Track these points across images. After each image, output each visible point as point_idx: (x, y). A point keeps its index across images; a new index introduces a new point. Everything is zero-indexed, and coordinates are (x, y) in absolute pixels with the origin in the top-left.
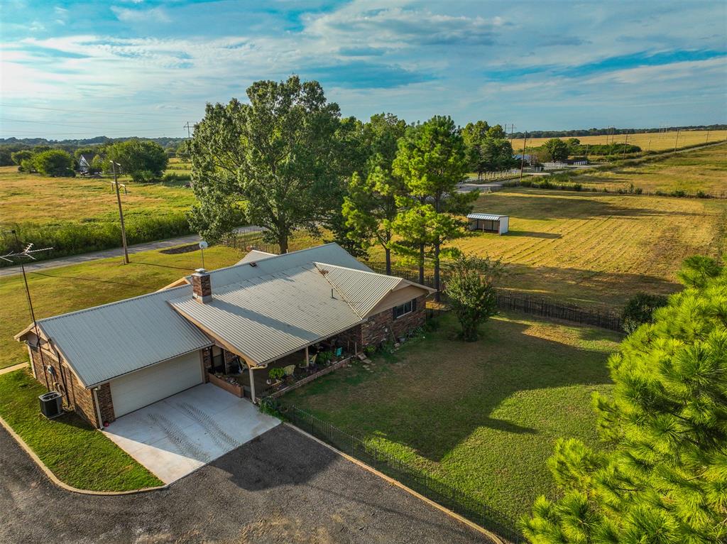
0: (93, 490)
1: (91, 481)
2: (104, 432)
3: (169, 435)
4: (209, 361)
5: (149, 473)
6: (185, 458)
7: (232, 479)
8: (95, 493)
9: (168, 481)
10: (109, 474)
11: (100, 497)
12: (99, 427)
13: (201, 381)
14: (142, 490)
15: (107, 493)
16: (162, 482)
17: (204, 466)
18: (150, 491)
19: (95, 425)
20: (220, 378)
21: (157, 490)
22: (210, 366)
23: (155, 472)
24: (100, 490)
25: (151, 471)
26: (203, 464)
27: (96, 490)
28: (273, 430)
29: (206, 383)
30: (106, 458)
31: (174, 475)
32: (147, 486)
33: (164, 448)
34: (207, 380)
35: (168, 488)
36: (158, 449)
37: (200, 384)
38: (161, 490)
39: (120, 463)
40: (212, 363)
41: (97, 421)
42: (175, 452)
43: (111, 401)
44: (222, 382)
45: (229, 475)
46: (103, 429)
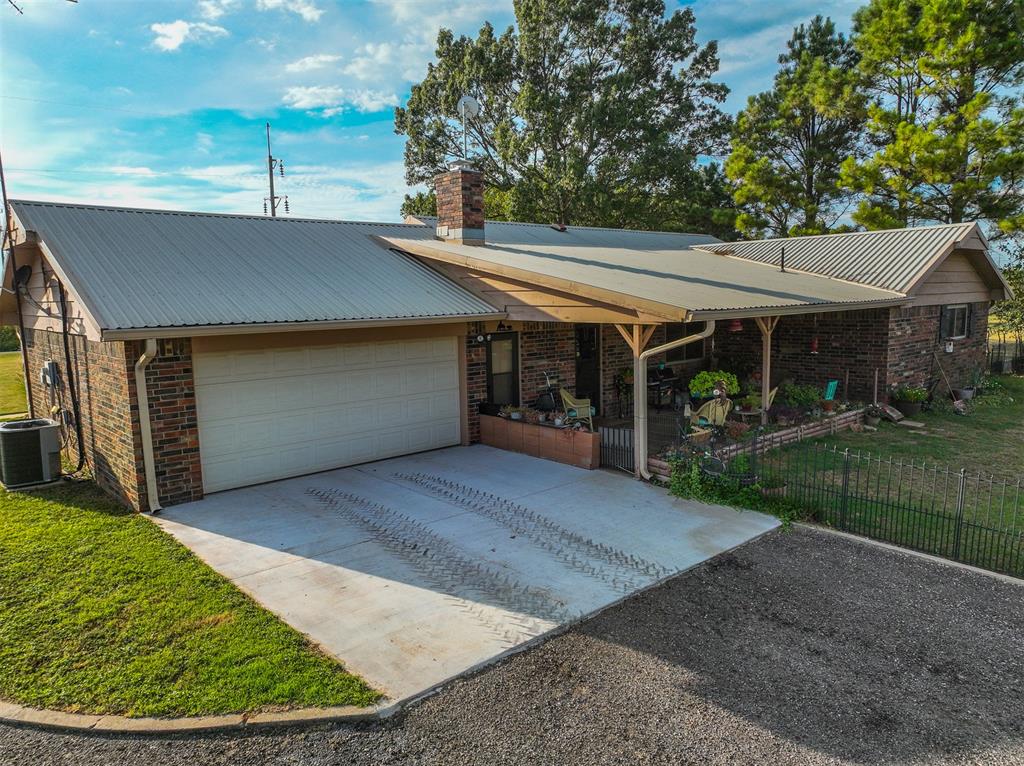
0: (27, 703)
1: (37, 663)
2: (157, 521)
3: (378, 534)
4: (481, 379)
5: (302, 643)
6: (453, 600)
7: (702, 692)
8: (32, 715)
9: (395, 687)
10: (128, 640)
11: (44, 737)
12: (145, 508)
13: (457, 440)
14: (265, 717)
15: (85, 722)
16: (364, 688)
17: (547, 638)
18: (302, 726)
19: (133, 496)
20: (523, 420)
21: (341, 723)
22: (483, 396)
23: (329, 642)
24: (59, 706)
25: (314, 637)
26: (545, 626)
27: (41, 703)
28: (764, 539)
29: (473, 443)
30: (138, 586)
31: (419, 661)
32: (293, 699)
33: (365, 568)
34: (476, 437)
35: (400, 718)
36: (340, 569)
37: (458, 445)
38: (364, 724)
39: (185, 605)
40: (490, 389)
41: (142, 483)
42: (410, 582)
43: (193, 426)
44: (526, 431)
45: (686, 675)
46: (156, 513)
